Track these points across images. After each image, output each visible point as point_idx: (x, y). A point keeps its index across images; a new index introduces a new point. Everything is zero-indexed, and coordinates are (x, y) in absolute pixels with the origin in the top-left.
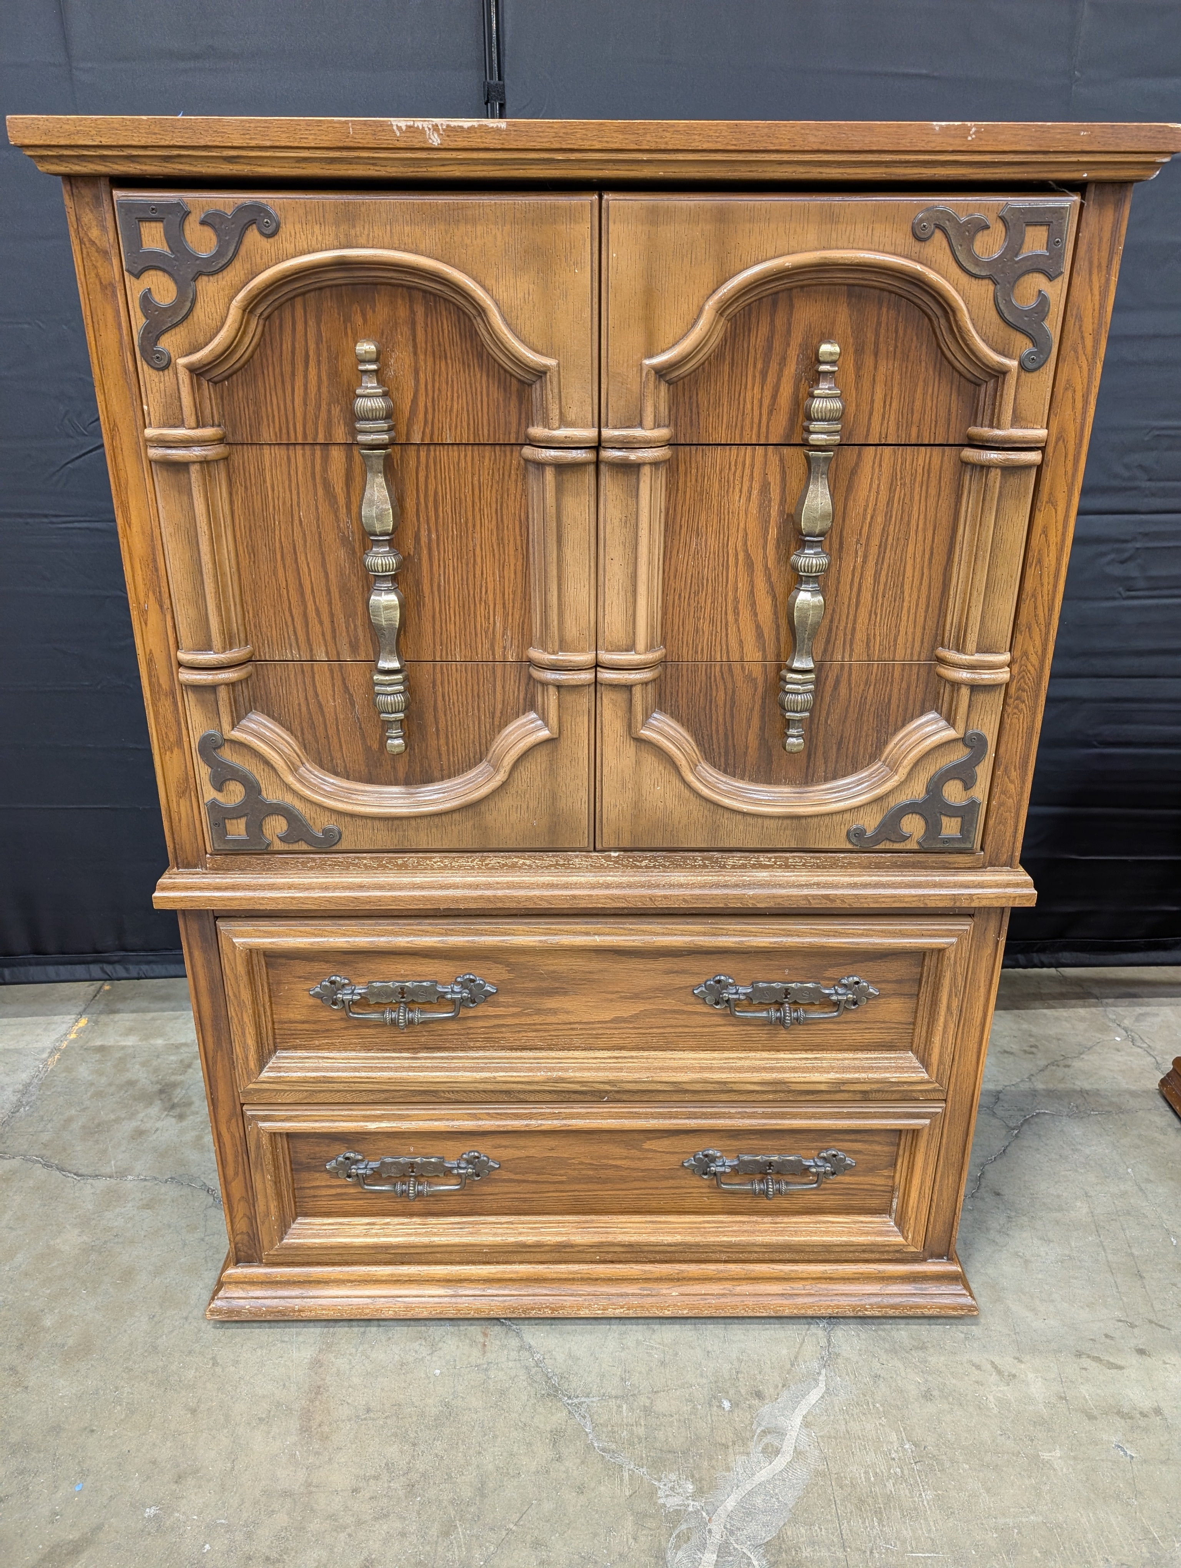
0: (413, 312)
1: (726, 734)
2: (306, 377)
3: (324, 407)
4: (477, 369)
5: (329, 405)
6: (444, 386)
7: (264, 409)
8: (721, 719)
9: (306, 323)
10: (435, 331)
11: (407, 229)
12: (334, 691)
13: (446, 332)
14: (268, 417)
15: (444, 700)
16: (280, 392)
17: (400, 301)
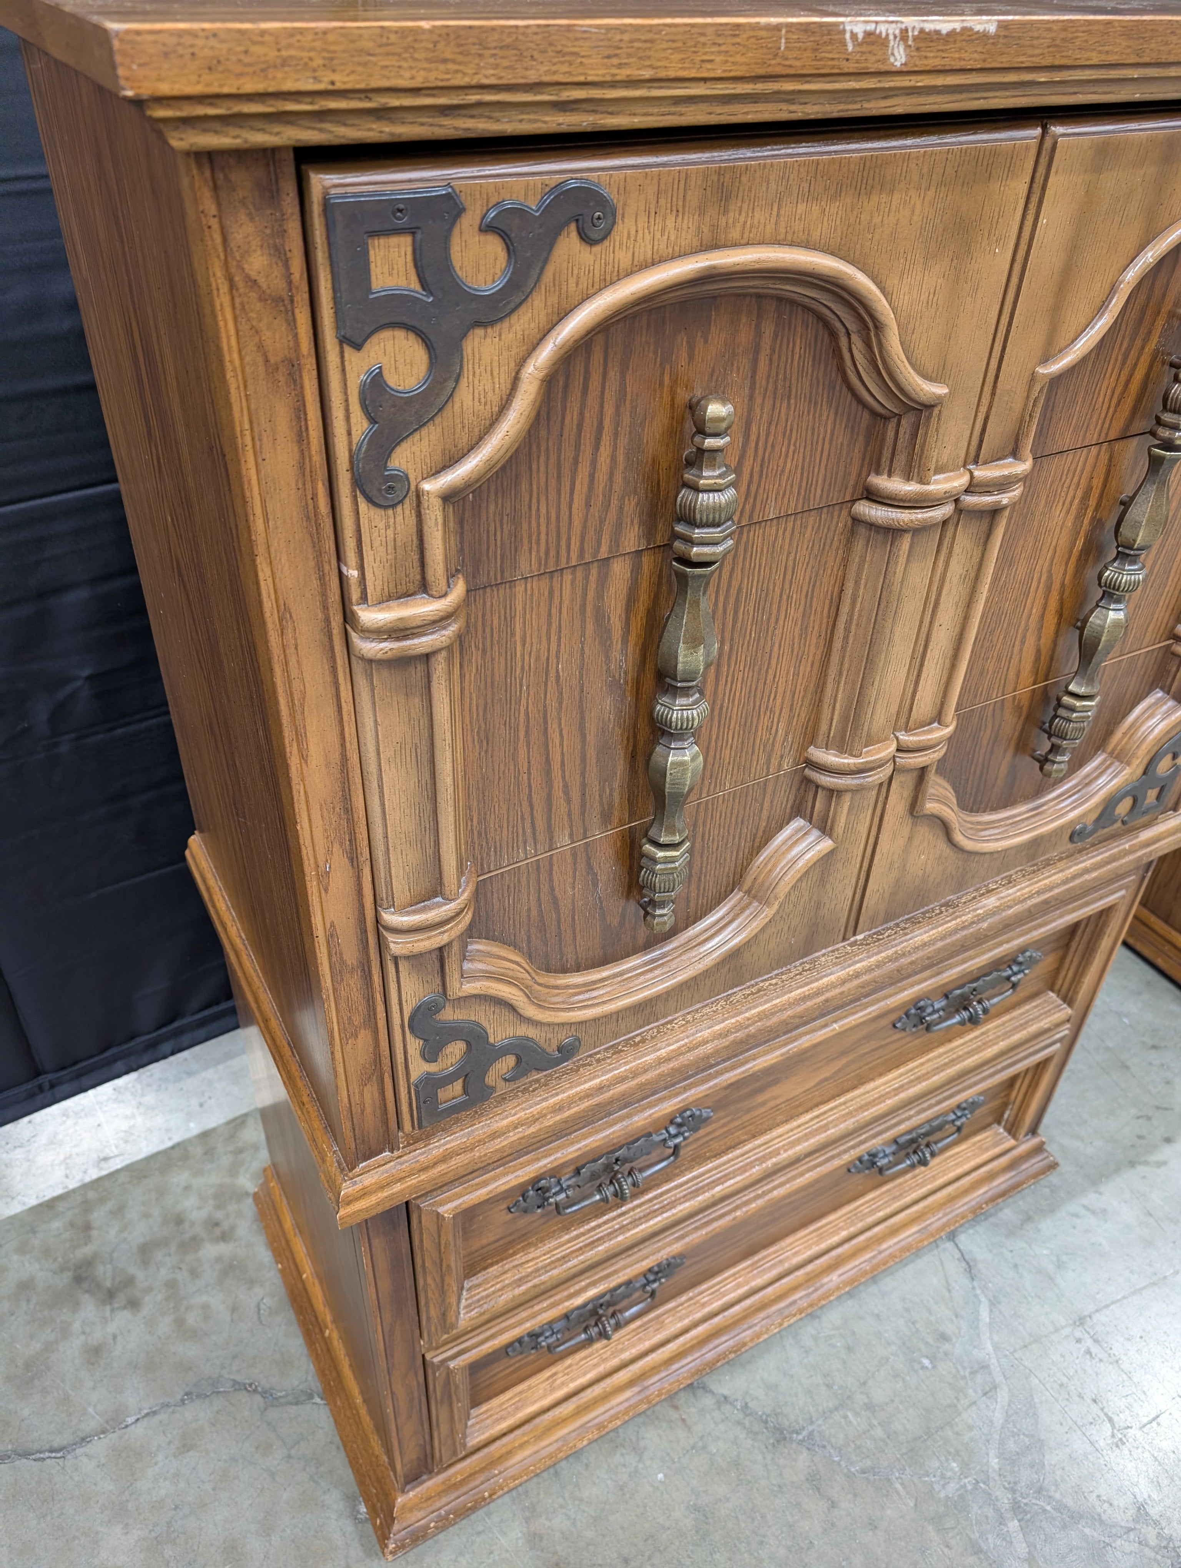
0: (759, 334)
1: (982, 773)
2: (594, 463)
3: (615, 503)
4: (824, 407)
5: (622, 500)
6: (780, 438)
7: (525, 526)
8: (981, 760)
9: (605, 375)
10: (783, 358)
11: (801, 207)
12: (574, 878)
13: (797, 357)
14: (530, 537)
15: (703, 840)
16: (553, 496)
17: (744, 320)
